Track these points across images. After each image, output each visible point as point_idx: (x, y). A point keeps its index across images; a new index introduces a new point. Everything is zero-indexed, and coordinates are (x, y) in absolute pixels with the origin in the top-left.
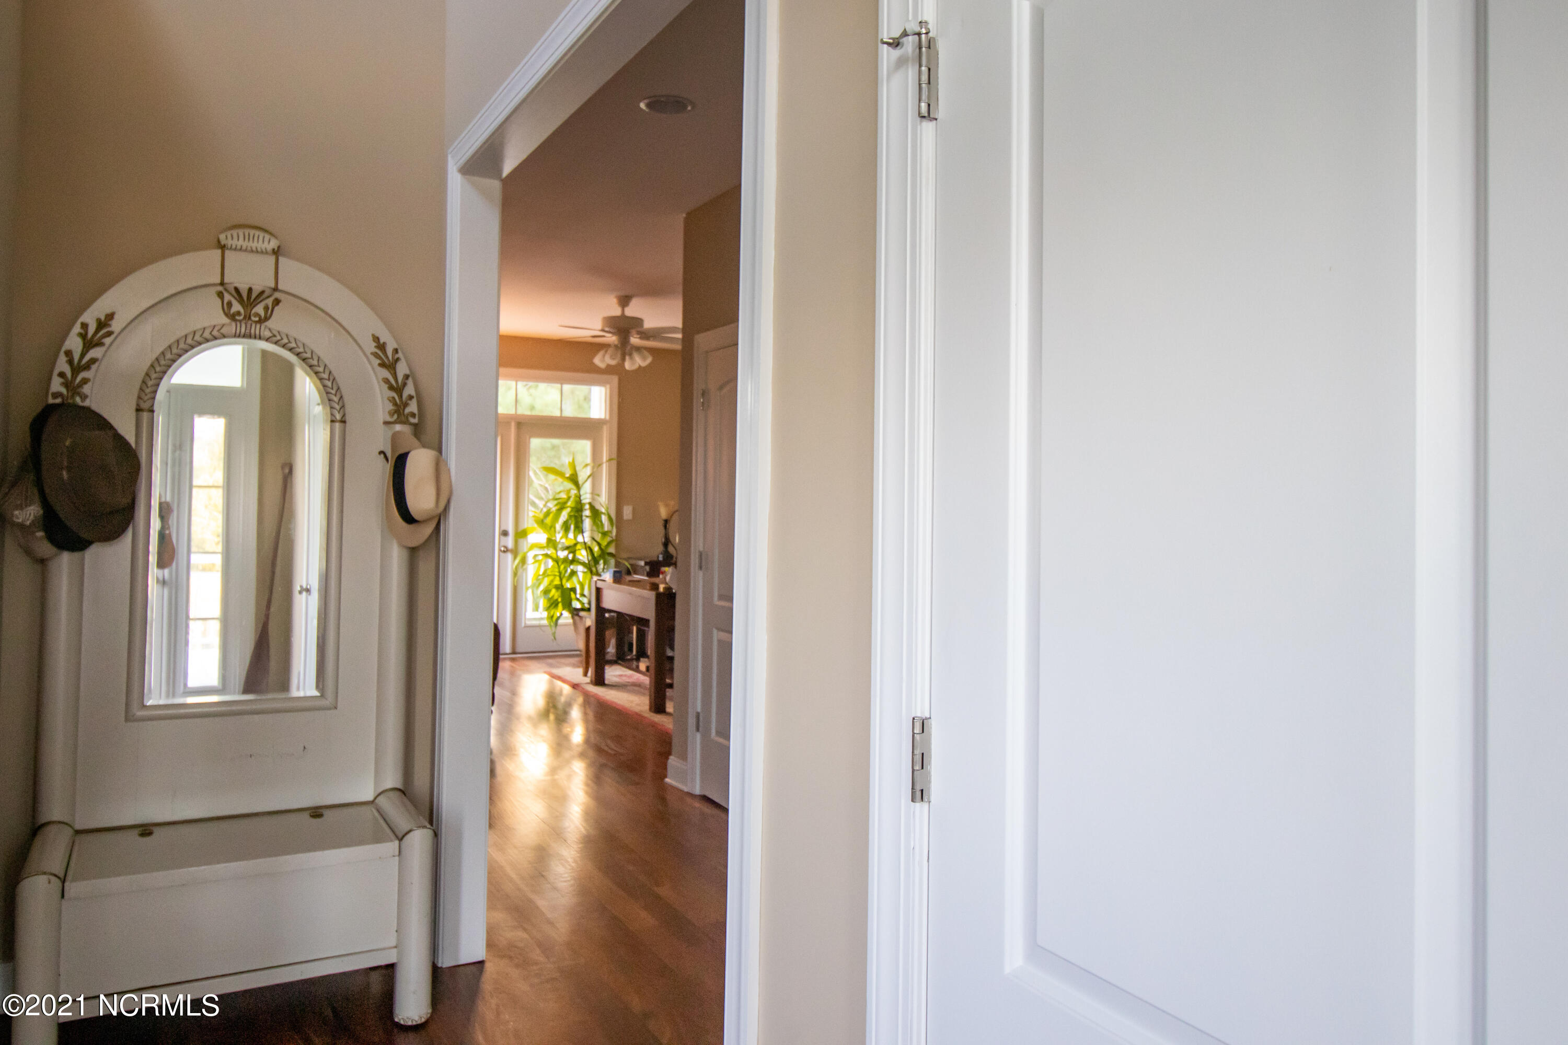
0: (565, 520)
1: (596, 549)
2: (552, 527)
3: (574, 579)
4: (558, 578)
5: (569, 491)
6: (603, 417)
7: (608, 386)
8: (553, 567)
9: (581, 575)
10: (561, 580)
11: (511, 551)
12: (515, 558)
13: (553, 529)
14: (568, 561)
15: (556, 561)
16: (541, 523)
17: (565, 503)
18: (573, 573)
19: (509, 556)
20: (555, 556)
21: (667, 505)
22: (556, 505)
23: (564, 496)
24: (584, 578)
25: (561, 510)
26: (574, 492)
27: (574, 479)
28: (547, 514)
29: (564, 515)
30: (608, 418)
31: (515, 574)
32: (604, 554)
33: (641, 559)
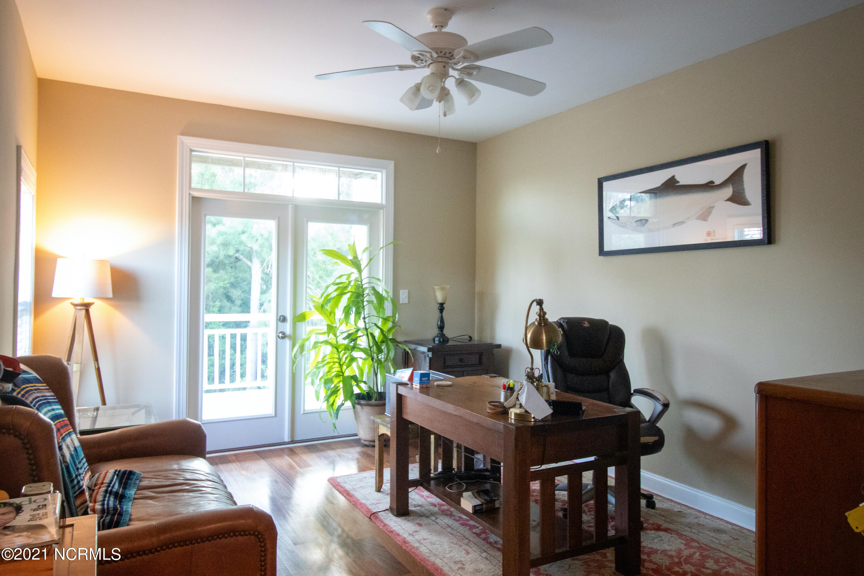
0: (345, 305)
1: (377, 333)
2: (332, 313)
3: (354, 365)
4: (337, 365)
5: (349, 275)
6: (379, 202)
7: (384, 171)
8: (332, 353)
9: (360, 361)
10: (341, 366)
11: (290, 337)
12: (293, 346)
13: (332, 315)
14: (350, 348)
15: (336, 347)
16: (322, 308)
17: (346, 287)
18: (353, 359)
19: (288, 342)
20: (334, 342)
21: (443, 289)
22: (336, 290)
23: (344, 279)
24: (364, 364)
25: (342, 294)
26: (355, 275)
27: (356, 263)
28: (328, 300)
29: (345, 300)
30: (384, 202)
31: (294, 363)
32: (385, 340)
33: (422, 345)
